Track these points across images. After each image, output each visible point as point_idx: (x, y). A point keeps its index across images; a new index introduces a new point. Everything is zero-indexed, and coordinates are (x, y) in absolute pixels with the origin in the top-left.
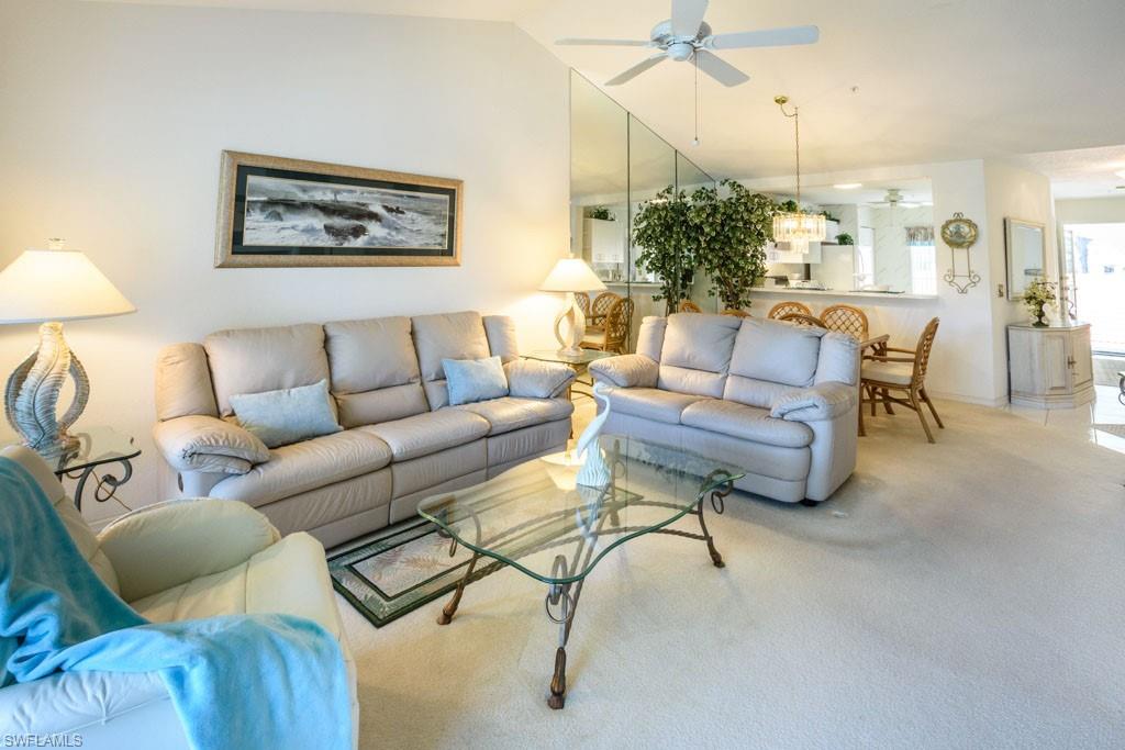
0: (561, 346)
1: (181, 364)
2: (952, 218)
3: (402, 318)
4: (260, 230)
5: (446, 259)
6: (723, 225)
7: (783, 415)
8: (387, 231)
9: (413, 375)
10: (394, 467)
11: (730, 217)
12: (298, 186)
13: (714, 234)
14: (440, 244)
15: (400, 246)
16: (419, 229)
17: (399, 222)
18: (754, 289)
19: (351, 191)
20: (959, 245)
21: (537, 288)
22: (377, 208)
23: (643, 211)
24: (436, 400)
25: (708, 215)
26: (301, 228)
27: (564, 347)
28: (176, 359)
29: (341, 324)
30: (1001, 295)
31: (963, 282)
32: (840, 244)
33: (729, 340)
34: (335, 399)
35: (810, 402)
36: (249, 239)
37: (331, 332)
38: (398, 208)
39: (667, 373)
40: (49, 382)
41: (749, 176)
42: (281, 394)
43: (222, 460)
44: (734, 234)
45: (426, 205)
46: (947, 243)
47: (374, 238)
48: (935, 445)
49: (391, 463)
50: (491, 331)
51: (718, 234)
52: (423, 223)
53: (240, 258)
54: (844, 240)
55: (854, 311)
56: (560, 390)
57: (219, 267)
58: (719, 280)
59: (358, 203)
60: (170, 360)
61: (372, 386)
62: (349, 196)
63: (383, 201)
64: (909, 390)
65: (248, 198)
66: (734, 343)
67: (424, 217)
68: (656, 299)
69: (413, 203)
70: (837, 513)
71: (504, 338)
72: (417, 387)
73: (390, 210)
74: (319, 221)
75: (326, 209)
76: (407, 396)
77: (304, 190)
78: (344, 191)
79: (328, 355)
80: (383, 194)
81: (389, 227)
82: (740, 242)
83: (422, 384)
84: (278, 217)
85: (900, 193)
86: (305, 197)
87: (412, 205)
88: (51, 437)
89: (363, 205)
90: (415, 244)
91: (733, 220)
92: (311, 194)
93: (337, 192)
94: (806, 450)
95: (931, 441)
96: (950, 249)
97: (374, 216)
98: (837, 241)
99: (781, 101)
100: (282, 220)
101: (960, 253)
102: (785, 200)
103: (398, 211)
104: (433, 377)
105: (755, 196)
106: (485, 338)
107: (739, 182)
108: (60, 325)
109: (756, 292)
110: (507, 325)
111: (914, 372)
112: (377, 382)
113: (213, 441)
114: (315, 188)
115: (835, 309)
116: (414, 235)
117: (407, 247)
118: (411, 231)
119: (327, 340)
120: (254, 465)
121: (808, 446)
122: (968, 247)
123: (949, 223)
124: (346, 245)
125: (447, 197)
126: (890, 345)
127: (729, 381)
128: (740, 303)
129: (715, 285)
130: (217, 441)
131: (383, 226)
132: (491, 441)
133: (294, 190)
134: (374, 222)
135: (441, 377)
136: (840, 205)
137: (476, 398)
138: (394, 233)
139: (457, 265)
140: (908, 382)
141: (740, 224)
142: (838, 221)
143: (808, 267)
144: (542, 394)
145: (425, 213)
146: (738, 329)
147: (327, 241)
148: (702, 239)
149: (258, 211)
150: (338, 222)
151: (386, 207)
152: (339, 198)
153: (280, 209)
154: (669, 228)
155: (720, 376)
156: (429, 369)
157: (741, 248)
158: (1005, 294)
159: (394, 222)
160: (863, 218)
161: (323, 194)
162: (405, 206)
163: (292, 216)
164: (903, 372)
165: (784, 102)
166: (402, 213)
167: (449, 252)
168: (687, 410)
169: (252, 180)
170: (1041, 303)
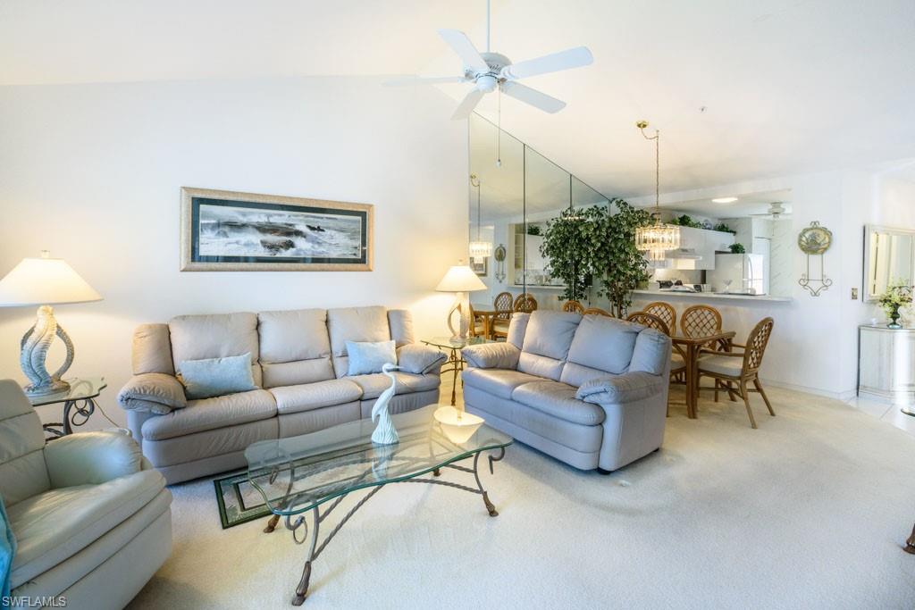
0: (452, 335)
1: (147, 339)
2: (809, 227)
3: (319, 310)
4: (212, 244)
5: (359, 266)
6: (608, 236)
7: (584, 397)
8: (311, 244)
9: (324, 351)
10: (280, 418)
11: (614, 230)
12: (239, 212)
13: (599, 244)
14: (355, 254)
15: (322, 256)
16: (337, 242)
17: (321, 238)
18: (636, 291)
19: (281, 215)
20: (814, 252)
21: (433, 289)
22: (302, 227)
23: (552, 228)
24: (339, 372)
25: (595, 230)
26: (243, 243)
27: (455, 335)
28: (145, 334)
29: (270, 313)
30: (854, 297)
31: (815, 285)
32: (733, 252)
33: (570, 333)
34: (262, 367)
35: (602, 388)
36: (204, 251)
37: (262, 319)
38: (319, 227)
39: (525, 358)
40: (39, 346)
41: (635, 194)
42: (213, 361)
43: (149, 405)
44: (616, 244)
45: (342, 225)
46: (803, 250)
47: (301, 250)
48: (757, 430)
49: (277, 415)
50: (393, 322)
51: (603, 244)
52: (341, 239)
53: (197, 265)
54: (736, 249)
55: (711, 310)
56: (431, 368)
57: (183, 271)
58: (606, 283)
59: (286, 224)
60: (140, 335)
61: (290, 359)
62: (280, 218)
63: (306, 222)
64: (739, 382)
65: (202, 221)
66: (573, 336)
67: (341, 233)
68: (561, 299)
69: (331, 223)
70: (623, 482)
71: (402, 327)
72: (326, 360)
73: (312, 229)
74: (256, 238)
75: (262, 229)
76: (318, 367)
77: (244, 215)
78: (276, 215)
79: (259, 335)
80: (307, 216)
81: (313, 242)
82: (622, 251)
83: (331, 359)
84: (225, 235)
85: (782, 206)
86: (244, 220)
87: (331, 225)
88: (47, 382)
89: (291, 225)
90: (334, 254)
91: (616, 233)
92: (250, 217)
93: (269, 216)
94: (599, 427)
95: (754, 426)
96: (806, 255)
97: (298, 233)
98: (730, 250)
99: (642, 126)
100: (228, 237)
101: (815, 259)
102: (681, 215)
103: (319, 229)
104: (340, 354)
105: (638, 212)
106: (387, 327)
107: (625, 200)
108: (50, 308)
109: (637, 294)
110: (405, 317)
111: (744, 366)
112: (293, 356)
113: (142, 391)
114: (253, 213)
115: (696, 309)
116: (333, 247)
117: (327, 256)
118: (330, 244)
119: (258, 325)
120: (174, 409)
121: (600, 424)
122: (822, 253)
123: (806, 230)
124: (278, 255)
125: (360, 218)
126: (734, 341)
127: (566, 367)
128: (622, 303)
129: (604, 288)
130: (145, 391)
131: (308, 241)
132: (363, 403)
133: (236, 215)
134: (300, 238)
135: (345, 355)
136: (737, 219)
137: (370, 370)
138: (316, 246)
139: (370, 270)
140: (738, 374)
141: (622, 236)
142: (735, 233)
143: (704, 273)
144: (416, 370)
145: (342, 231)
146: (578, 324)
147: (263, 252)
148: (590, 249)
149: (209, 231)
150: (272, 238)
151: (309, 227)
152: (272, 220)
153: (227, 229)
154: (567, 240)
155: (560, 362)
156: (337, 348)
157: (623, 256)
158: (860, 296)
159: (317, 238)
160: (757, 228)
161: (259, 217)
162: (325, 225)
163: (236, 234)
164: (734, 366)
165: (645, 126)
166: (323, 231)
167: (363, 260)
168: (519, 388)
169: (203, 207)
170: (896, 306)
